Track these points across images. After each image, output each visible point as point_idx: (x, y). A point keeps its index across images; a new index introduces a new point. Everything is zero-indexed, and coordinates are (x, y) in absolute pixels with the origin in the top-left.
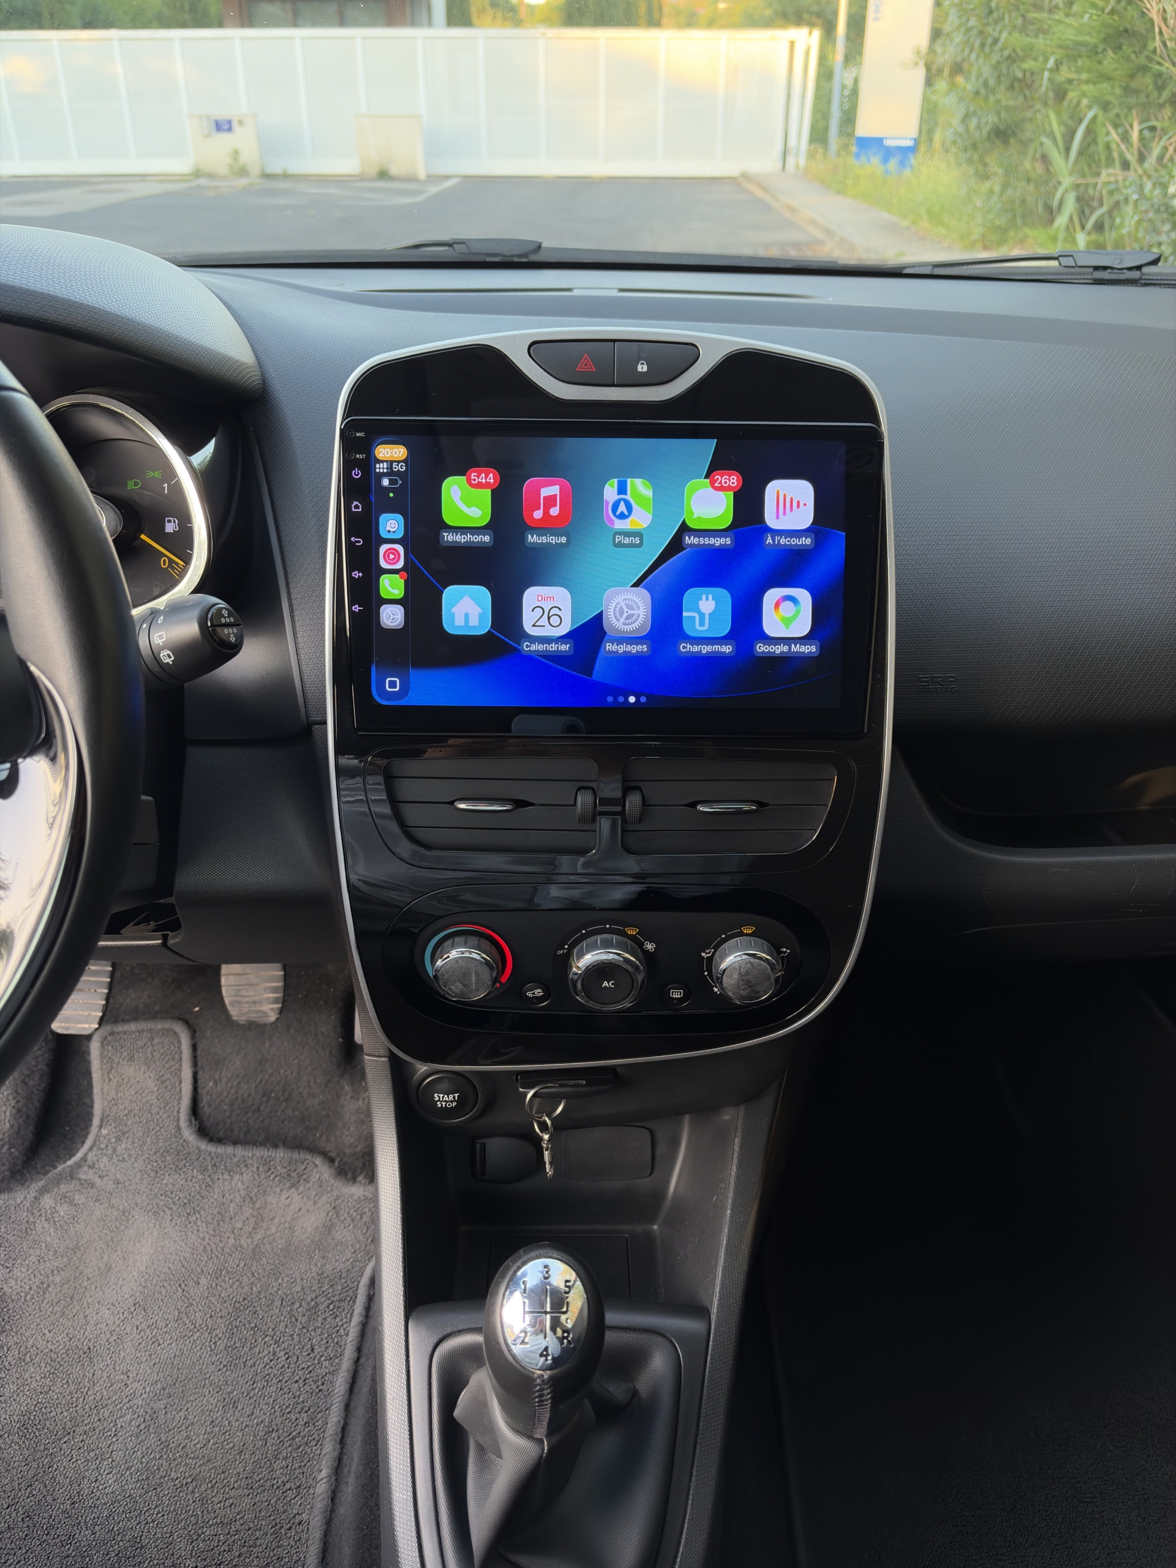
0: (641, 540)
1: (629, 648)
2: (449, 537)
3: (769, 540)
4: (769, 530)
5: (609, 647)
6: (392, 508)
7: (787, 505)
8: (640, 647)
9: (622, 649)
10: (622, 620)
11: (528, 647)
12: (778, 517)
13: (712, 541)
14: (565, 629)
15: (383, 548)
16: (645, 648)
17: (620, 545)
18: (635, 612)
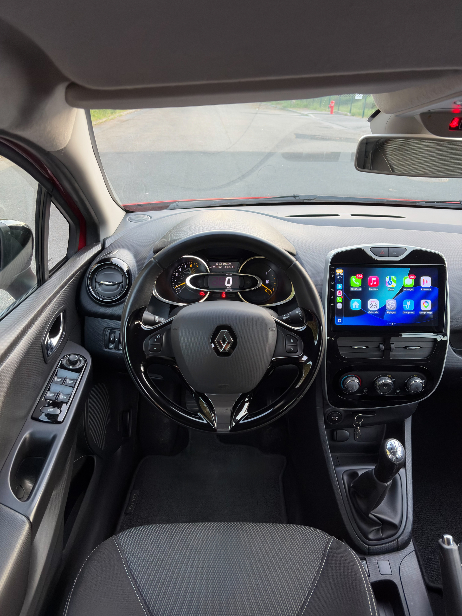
0: (394, 289)
1: (392, 313)
2: (352, 289)
3: (422, 289)
4: (421, 287)
5: (387, 312)
6: (340, 283)
7: (425, 282)
8: (394, 312)
9: (390, 313)
10: (390, 306)
11: (369, 312)
12: (423, 284)
13: (409, 290)
14: (378, 308)
15: (338, 291)
16: (395, 313)
17: (389, 290)
18: (393, 305)
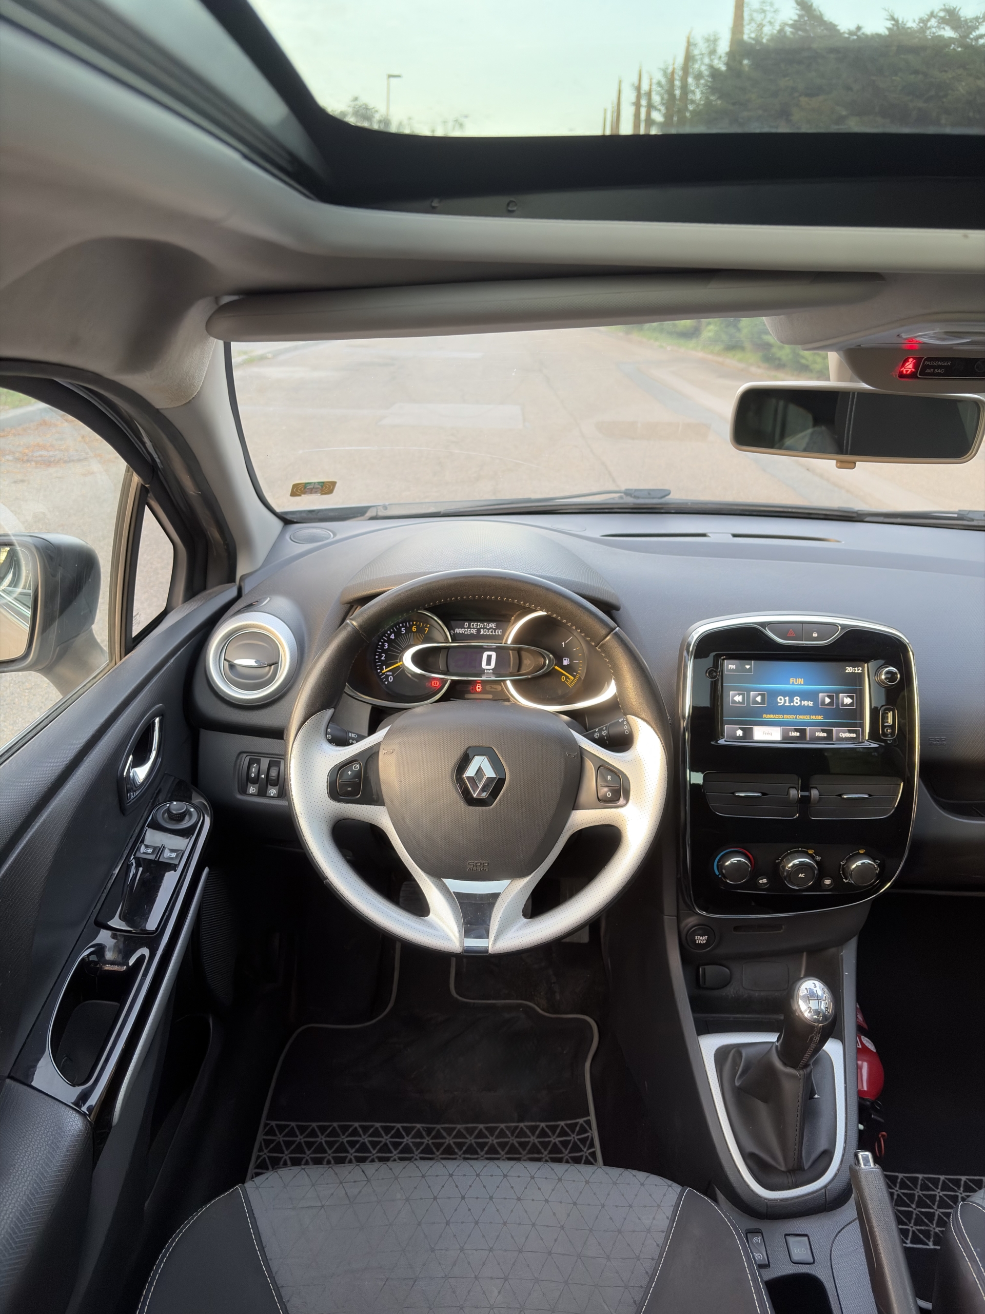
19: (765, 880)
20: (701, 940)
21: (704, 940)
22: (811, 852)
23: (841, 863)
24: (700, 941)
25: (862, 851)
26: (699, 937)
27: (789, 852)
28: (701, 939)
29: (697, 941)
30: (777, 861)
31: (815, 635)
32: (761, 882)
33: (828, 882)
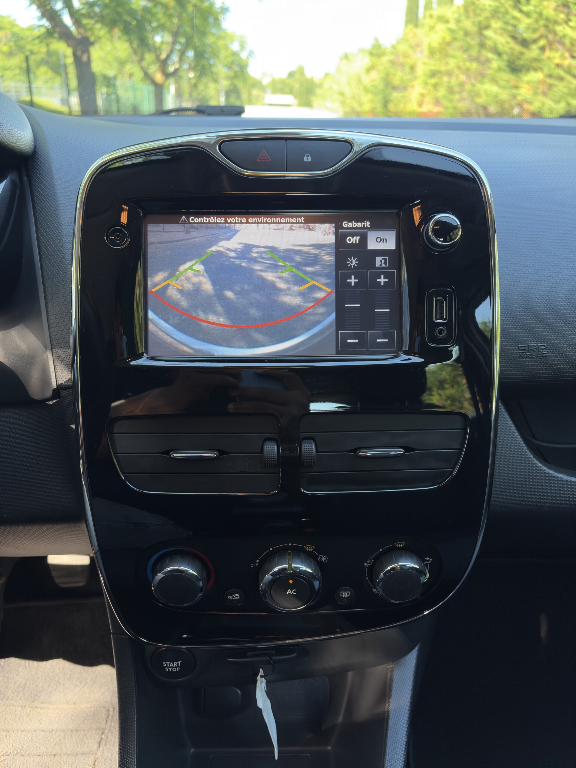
19: (238, 595)
20: (171, 667)
21: (176, 667)
22: (309, 548)
23: (365, 564)
24: (170, 669)
25: (399, 545)
26: (168, 663)
27: (271, 549)
28: (173, 666)
29: (166, 668)
30: (253, 565)
31: (308, 159)
32: (230, 598)
33: (345, 594)
